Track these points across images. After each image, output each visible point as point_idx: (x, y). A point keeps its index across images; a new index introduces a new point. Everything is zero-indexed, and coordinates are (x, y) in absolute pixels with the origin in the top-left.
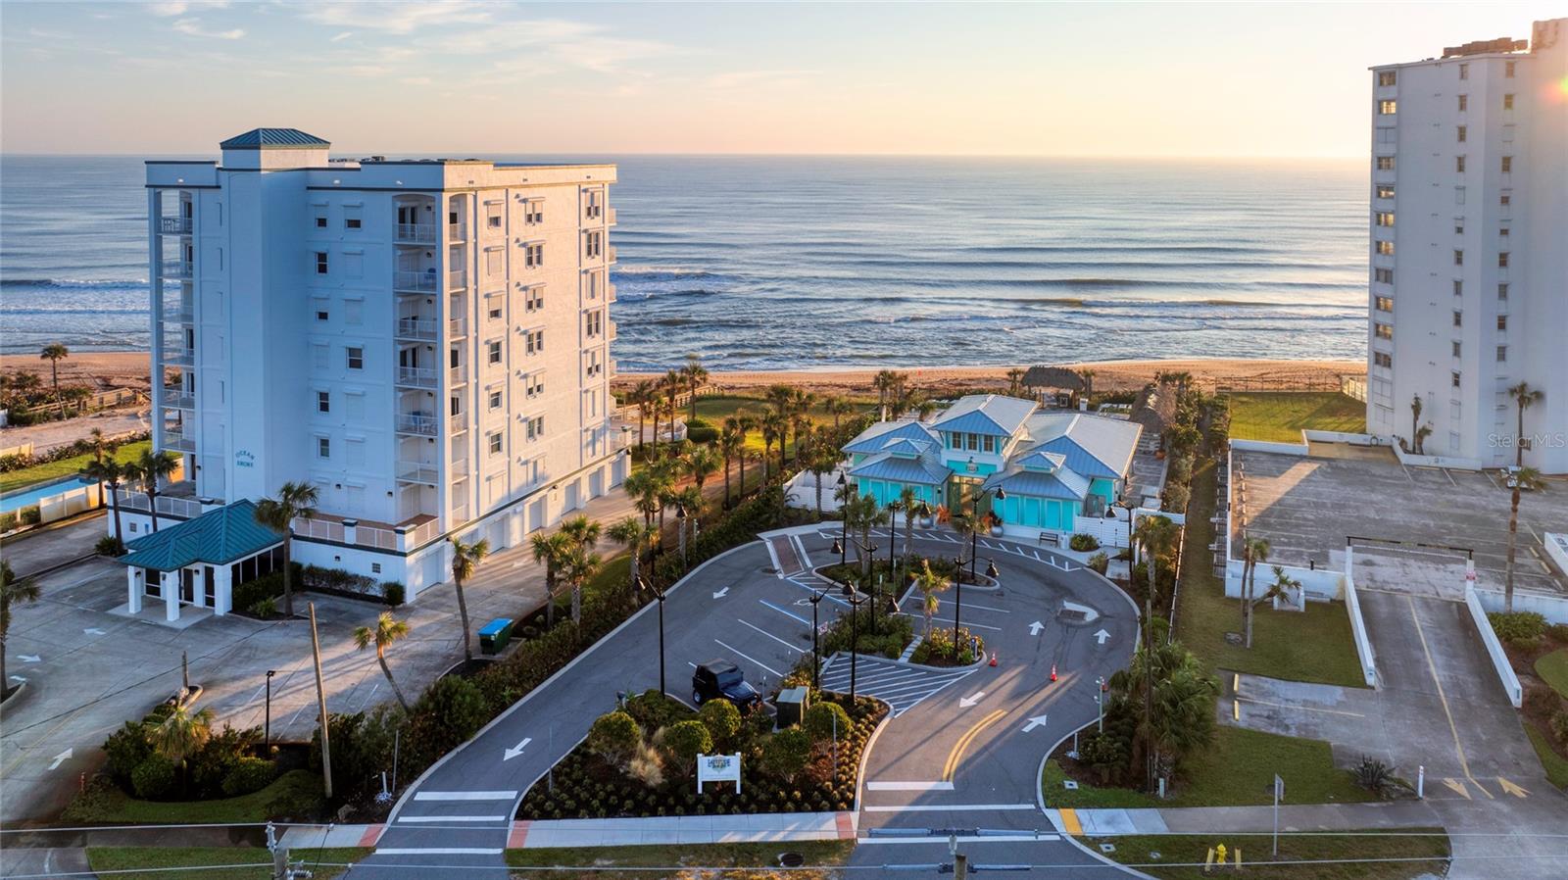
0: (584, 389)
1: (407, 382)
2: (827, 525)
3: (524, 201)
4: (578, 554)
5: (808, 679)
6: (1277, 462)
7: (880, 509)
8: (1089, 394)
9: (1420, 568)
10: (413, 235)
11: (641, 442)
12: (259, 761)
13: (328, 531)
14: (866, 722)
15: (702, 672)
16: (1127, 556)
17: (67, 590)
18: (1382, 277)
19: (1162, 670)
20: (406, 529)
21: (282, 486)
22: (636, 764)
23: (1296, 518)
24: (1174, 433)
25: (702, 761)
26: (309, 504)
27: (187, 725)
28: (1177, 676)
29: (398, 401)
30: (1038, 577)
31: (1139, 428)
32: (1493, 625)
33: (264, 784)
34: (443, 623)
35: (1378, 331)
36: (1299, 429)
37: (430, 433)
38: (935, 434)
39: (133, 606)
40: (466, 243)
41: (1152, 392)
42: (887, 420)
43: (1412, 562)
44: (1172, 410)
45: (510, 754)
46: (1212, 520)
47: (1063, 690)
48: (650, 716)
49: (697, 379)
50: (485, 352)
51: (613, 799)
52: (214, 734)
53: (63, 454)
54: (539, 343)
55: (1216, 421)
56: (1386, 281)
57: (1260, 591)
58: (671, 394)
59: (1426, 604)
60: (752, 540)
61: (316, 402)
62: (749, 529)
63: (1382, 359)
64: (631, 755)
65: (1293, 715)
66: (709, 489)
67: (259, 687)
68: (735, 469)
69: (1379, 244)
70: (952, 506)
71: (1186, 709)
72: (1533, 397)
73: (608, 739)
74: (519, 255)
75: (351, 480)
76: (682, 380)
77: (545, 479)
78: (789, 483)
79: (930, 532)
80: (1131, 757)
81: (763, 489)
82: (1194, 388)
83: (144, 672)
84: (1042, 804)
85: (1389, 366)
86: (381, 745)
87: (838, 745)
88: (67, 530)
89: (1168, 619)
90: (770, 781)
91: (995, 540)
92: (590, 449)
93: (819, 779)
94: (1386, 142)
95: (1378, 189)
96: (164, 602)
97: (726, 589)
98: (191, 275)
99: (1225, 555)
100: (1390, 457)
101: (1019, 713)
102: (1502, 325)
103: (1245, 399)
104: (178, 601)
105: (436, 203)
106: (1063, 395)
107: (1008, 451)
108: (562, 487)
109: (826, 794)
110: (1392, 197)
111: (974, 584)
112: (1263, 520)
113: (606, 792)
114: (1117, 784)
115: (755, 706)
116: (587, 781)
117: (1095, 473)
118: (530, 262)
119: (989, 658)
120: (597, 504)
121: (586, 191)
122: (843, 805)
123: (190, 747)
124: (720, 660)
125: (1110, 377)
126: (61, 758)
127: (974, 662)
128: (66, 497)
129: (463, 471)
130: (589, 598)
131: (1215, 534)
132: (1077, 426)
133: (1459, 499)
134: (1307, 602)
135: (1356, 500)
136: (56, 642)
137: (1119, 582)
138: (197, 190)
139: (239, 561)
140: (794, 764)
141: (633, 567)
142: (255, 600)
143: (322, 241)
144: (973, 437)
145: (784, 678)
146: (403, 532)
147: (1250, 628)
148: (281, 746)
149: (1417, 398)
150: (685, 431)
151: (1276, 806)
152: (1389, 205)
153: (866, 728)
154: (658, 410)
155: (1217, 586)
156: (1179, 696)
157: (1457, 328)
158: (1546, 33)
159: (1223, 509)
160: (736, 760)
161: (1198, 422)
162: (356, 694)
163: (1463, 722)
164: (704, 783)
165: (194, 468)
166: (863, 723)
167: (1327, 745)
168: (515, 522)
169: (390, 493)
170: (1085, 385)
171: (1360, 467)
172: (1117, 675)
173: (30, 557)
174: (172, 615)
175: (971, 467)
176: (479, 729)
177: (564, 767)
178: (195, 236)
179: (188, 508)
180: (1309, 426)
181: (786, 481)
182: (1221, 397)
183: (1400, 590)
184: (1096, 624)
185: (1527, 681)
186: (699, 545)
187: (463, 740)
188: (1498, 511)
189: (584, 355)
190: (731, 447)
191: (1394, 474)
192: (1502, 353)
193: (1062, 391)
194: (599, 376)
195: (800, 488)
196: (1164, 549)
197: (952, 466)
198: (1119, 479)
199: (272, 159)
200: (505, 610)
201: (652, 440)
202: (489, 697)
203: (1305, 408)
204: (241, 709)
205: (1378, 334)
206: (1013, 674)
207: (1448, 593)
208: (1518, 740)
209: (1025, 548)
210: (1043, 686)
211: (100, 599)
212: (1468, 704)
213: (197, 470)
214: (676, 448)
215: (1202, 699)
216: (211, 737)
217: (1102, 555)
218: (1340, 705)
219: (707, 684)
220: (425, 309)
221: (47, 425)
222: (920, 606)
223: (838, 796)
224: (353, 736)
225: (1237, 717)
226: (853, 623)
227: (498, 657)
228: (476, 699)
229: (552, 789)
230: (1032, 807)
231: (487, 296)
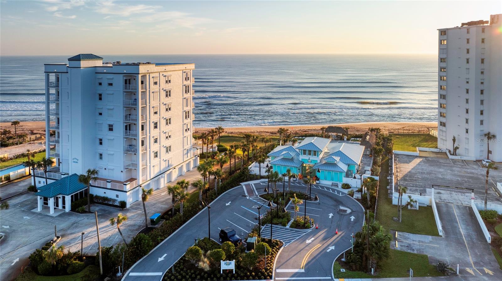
0: (184, 136)
1: (127, 135)
2: (263, 180)
3: (165, 76)
4: (182, 192)
5: (257, 234)
6: (408, 158)
7: (280, 176)
8: (347, 135)
9: (456, 194)
10: (129, 88)
11: (203, 152)
12: (79, 262)
13: (102, 184)
14: (276, 248)
15: (222, 231)
16: (360, 191)
17: (18, 203)
18: (442, 97)
19: (372, 232)
20: (127, 183)
21: (87, 170)
22: (201, 263)
23: (415, 178)
24: (375, 149)
25: (222, 263)
26: (96, 176)
27: (56, 251)
28: (378, 234)
29: (125, 141)
30: (331, 198)
31: (364, 147)
32: (481, 215)
33: (81, 270)
34: (138, 214)
35: (441, 115)
36: (416, 147)
37: (135, 152)
38: (297, 150)
39: (39, 209)
40: (146, 91)
41: (368, 135)
42: (282, 145)
43: (453, 193)
44: (374, 141)
45: (160, 259)
46: (388, 178)
47: (340, 237)
48: (205, 247)
49: (221, 131)
50: (152, 125)
51: (193, 275)
52: (65, 253)
53: (18, 157)
54: (170, 122)
55: (389, 144)
56: (444, 99)
57: (404, 203)
58: (212, 136)
59: (458, 207)
60: (238, 185)
61: (98, 142)
62: (238, 182)
63: (442, 124)
64: (199, 260)
65: (415, 246)
66: (224, 168)
67: (79, 236)
68: (233, 161)
69: (441, 86)
70: (303, 174)
71: (380, 245)
72: (492, 137)
73: (192, 255)
74: (163, 94)
75: (109, 167)
76: (216, 132)
77: (171, 166)
78: (250, 166)
79: (296, 182)
80: (362, 260)
81: (242, 168)
82: (381, 133)
83: (42, 232)
84: (333, 277)
85: (445, 126)
86: (118, 257)
87: (266, 256)
88: (19, 183)
89: (374, 212)
90: (244, 269)
91: (317, 185)
92: (186, 155)
93: (260, 268)
94: (443, 54)
95: (441, 69)
96: (49, 207)
97: (230, 202)
98: (59, 101)
99: (392, 190)
100: (446, 156)
101: (326, 245)
102: (482, 113)
103: (398, 136)
104: (53, 207)
105: (137, 78)
106: (339, 135)
107: (321, 156)
108: (177, 168)
109: (263, 274)
110: (445, 71)
111: (311, 200)
112: (404, 178)
113: (191, 273)
114: (358, 270)
115: (239, 243)
116: (185, 269)
117: (350, 163)
118: (167, 96)
119: (316, 226)
120: (188, 173)
121: (185, 72)
122: (268, 277)
123: (57, 259)
124: (228, 227)
125: (354, 129)
126: (15, 261)
127: (311, 228)
128: (19, 172)
129: (145, 164)
130: (186, 206)
131: (389, 183)
132: (343, 147)
133: (469, 171)
134: (419, 206)
135: (435, 171)
136: (14, 221)
137: (358, 200)
138: (61, 73)
139: (74, 194)
140: (252, 263)
141: (200, 195)
142: (78, 207)
143: (100, 90)
144: (310, 151)
145: (249, 233)
146: (126, 185)
147: (401, 216)
148: (86, 257)
149: (454, 137)
150: (217, 148)
151: (410, 278)
152: (444, 74)
153: (276, 251)
154: (208, 142)
155: (390, 201)
156: (379, 241)
157: (467, 114)
158: (494, 19)
159: (391, 174)
160: (233, 262)
161: (383, 145)
162: (110, 239)
163: (472, 248)
164: (223, 270)
165: (59, 163)
166: (275, 249)
167: (427, 256)
168: (162, 180)
169: (122, 171)
170: (346, 132)
171: (436, 160)
172: (358, 233)
173: (6, 192)
174: (52, 212)
175: (309, 160)
176: (150, 251)
177: (177, 264)
178: (60, 88)
179: (57, 176)
180: (419, 146)
181: (250, 165)
182: (390, 136)
183: (449, 202)
184: (350, 214)
185: (492, 234)
186: (221, 187)
187: (145, 255)
188: (481, 175)
189: (184, 125)
190: (231, 155)
191: (447, 162)
192: (482, 122)
193: (338, 134)
194: (189, 132)
195: (254, 168)
196: (373, 189)
197: (303, 161)
198: (357, 165)
199: (84, 64)
200: (159, 210)
201: (206, 151)
202: (153, 241)
203: (418, 139)
204: (73, 244)
205: (441, 116)
206: (324, 231)
207: (465, 204)
208: (490, 255)
209: (327, 188)
210: (333, 236)
211: (29, 206)
212: (473, 242)
213: (60, 164)
214: (214, 155)
215: (386, 242)
216: (64, 254)
217: (352, 190)
218: (431, 242)
219: (224, 236)
220: (133, 112)
221: (13, 147)
222: (293, 208)
223: (267, 274)
224: (109, 254)
225: (397, 246)
226: (271, 215)
227: (156, 226)
228: (149, 241)
229: (173, 272)
230: (330, 278)
231: (153, 107)
